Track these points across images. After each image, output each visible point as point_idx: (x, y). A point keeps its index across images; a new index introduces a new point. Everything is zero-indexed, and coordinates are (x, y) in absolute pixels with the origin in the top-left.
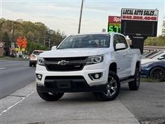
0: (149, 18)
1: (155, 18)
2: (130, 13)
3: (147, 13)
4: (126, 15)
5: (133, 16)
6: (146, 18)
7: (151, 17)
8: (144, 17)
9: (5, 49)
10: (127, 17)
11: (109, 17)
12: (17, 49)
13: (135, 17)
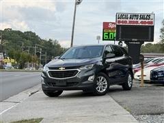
2: (125, 18)
3: (142, 17)
5: (128, 20)
6: (142, 22)
7: (147, 21)
8: (139, 21)
10: (122, 22)
11: (104, 23)
12: (5, 61)
13: (130, 22)
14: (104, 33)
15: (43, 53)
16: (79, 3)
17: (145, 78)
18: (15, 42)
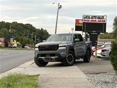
0: (101, 21)
1: (105, 21)
3: (99, 18)
4: (86, 19)
5: (90, 20)
7: (102, 20)
8: (97, 20)
9: (5, 42)
10: (87, 21)
11: (76, 20)
12: (13, 43)
15: (37, 38)
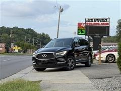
1: (108, 24)
2: (91, 21)
3: (102, 20)
4: (89, 22)
5: (93, 23)
6: (102, 24)
7: (105, 23)
8: (100, 23)
9: (5, 48)
10: (89, 24)
12: (14, 48)
13: (94, 24)
14: (78, 30)
15: (39, 43)
16: (62, 11)
17: (102, 59)
18: (20, 35)
